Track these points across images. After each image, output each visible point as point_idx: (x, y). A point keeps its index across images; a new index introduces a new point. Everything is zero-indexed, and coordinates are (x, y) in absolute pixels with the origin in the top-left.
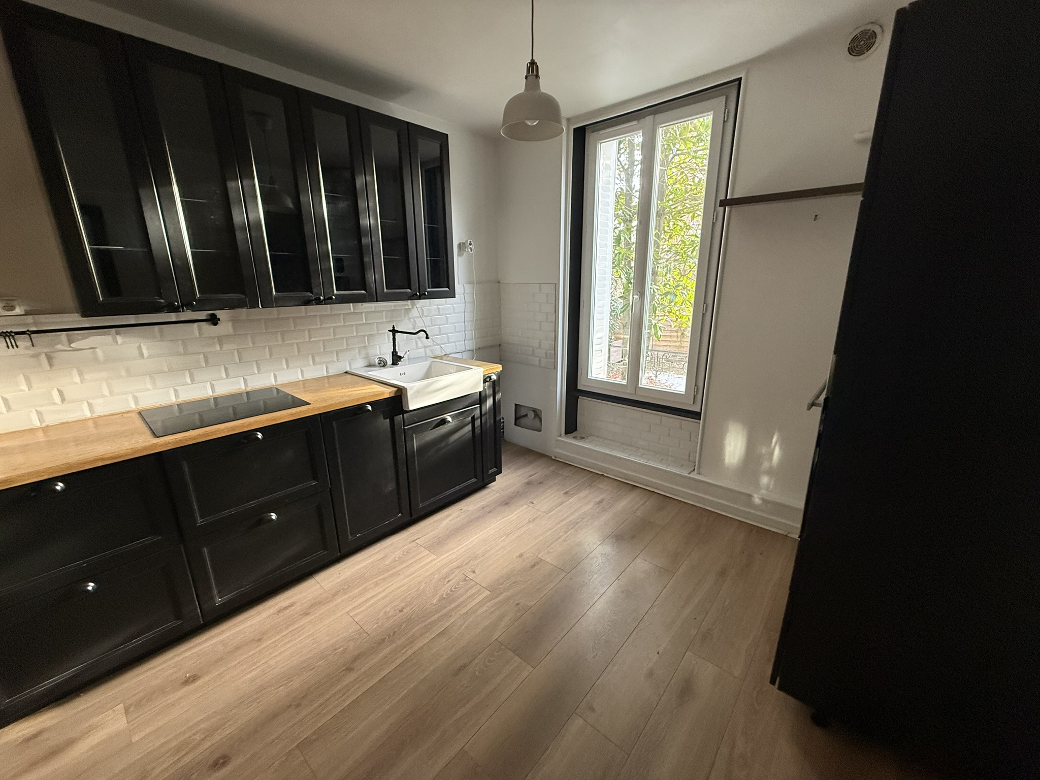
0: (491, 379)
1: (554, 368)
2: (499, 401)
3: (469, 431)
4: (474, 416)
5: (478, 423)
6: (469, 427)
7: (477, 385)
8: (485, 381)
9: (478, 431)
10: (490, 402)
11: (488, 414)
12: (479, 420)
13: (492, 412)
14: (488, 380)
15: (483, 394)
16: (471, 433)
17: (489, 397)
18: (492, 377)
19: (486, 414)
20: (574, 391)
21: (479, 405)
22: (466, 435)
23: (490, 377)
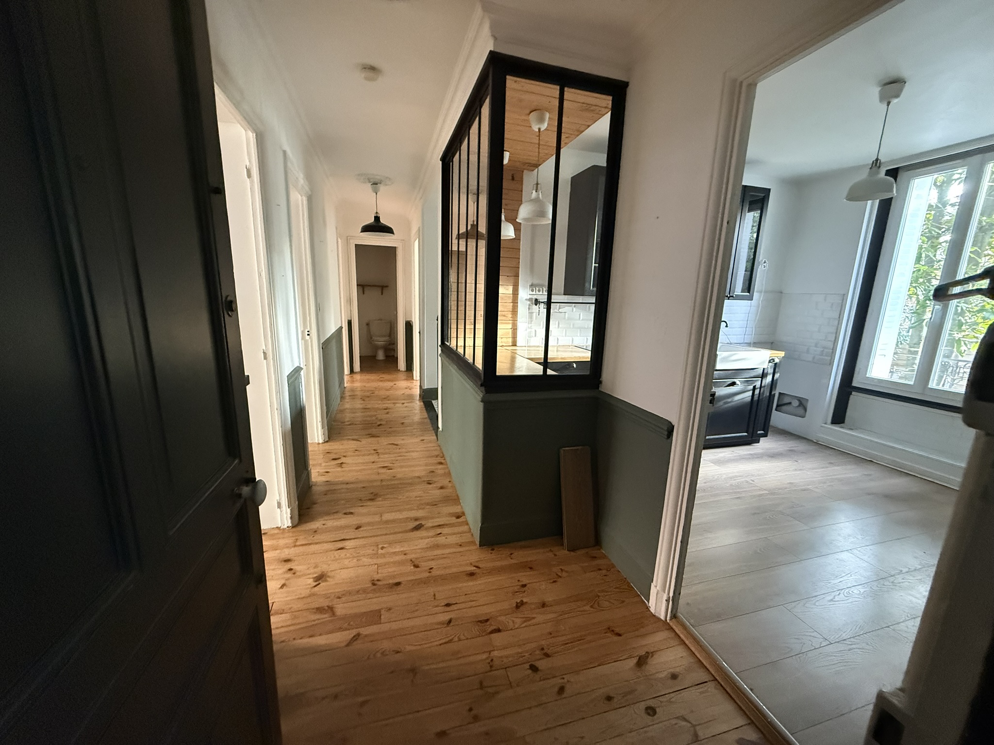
0: (774, 361)
1: (830, 364)
2: (777, 380)
3: (749, 396)
4: (755, 386)
5: (757, 392)
6: (750, 393)
7: (763, 362)
8: (770, 362)
9: (756, 397)
10: (769, 379)
11: (766, 387)
12: (759, 390)
13: (769, 387)
14: (772, 361)
15: (766, 371)
16: (750, 397)
17: (770, 374)
18: (775, 360)
19: (764, 386)
20: (847, 388)
21: (761, 379)
22: (747, 398)
23: (773, 360)
